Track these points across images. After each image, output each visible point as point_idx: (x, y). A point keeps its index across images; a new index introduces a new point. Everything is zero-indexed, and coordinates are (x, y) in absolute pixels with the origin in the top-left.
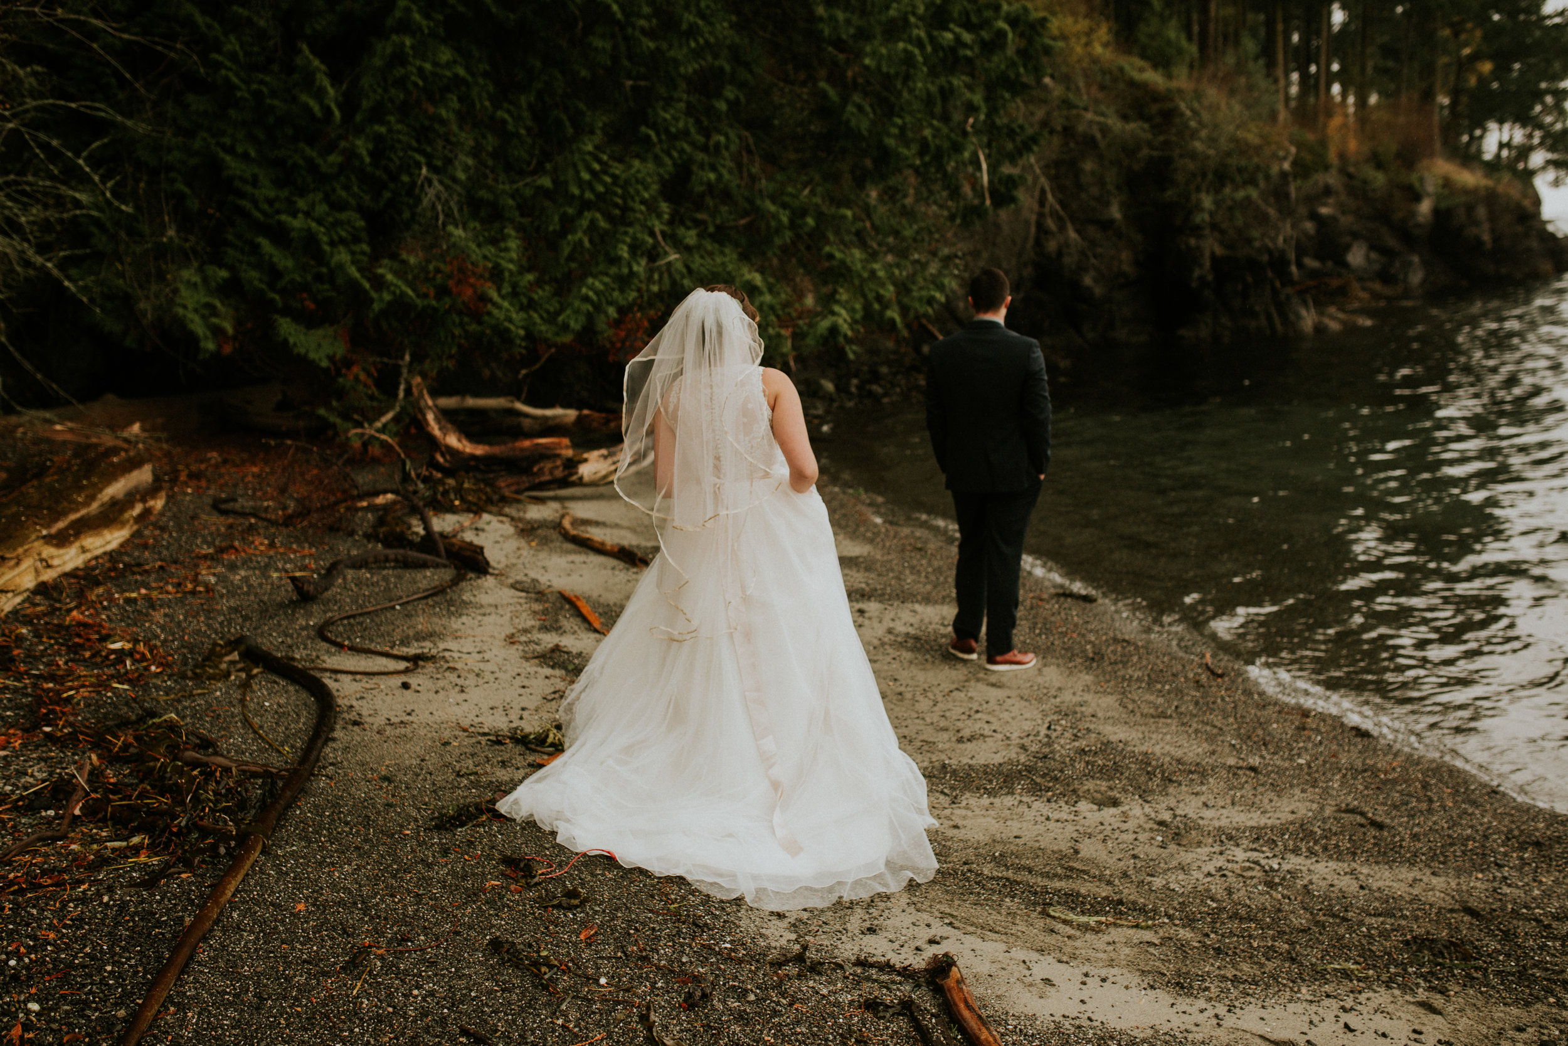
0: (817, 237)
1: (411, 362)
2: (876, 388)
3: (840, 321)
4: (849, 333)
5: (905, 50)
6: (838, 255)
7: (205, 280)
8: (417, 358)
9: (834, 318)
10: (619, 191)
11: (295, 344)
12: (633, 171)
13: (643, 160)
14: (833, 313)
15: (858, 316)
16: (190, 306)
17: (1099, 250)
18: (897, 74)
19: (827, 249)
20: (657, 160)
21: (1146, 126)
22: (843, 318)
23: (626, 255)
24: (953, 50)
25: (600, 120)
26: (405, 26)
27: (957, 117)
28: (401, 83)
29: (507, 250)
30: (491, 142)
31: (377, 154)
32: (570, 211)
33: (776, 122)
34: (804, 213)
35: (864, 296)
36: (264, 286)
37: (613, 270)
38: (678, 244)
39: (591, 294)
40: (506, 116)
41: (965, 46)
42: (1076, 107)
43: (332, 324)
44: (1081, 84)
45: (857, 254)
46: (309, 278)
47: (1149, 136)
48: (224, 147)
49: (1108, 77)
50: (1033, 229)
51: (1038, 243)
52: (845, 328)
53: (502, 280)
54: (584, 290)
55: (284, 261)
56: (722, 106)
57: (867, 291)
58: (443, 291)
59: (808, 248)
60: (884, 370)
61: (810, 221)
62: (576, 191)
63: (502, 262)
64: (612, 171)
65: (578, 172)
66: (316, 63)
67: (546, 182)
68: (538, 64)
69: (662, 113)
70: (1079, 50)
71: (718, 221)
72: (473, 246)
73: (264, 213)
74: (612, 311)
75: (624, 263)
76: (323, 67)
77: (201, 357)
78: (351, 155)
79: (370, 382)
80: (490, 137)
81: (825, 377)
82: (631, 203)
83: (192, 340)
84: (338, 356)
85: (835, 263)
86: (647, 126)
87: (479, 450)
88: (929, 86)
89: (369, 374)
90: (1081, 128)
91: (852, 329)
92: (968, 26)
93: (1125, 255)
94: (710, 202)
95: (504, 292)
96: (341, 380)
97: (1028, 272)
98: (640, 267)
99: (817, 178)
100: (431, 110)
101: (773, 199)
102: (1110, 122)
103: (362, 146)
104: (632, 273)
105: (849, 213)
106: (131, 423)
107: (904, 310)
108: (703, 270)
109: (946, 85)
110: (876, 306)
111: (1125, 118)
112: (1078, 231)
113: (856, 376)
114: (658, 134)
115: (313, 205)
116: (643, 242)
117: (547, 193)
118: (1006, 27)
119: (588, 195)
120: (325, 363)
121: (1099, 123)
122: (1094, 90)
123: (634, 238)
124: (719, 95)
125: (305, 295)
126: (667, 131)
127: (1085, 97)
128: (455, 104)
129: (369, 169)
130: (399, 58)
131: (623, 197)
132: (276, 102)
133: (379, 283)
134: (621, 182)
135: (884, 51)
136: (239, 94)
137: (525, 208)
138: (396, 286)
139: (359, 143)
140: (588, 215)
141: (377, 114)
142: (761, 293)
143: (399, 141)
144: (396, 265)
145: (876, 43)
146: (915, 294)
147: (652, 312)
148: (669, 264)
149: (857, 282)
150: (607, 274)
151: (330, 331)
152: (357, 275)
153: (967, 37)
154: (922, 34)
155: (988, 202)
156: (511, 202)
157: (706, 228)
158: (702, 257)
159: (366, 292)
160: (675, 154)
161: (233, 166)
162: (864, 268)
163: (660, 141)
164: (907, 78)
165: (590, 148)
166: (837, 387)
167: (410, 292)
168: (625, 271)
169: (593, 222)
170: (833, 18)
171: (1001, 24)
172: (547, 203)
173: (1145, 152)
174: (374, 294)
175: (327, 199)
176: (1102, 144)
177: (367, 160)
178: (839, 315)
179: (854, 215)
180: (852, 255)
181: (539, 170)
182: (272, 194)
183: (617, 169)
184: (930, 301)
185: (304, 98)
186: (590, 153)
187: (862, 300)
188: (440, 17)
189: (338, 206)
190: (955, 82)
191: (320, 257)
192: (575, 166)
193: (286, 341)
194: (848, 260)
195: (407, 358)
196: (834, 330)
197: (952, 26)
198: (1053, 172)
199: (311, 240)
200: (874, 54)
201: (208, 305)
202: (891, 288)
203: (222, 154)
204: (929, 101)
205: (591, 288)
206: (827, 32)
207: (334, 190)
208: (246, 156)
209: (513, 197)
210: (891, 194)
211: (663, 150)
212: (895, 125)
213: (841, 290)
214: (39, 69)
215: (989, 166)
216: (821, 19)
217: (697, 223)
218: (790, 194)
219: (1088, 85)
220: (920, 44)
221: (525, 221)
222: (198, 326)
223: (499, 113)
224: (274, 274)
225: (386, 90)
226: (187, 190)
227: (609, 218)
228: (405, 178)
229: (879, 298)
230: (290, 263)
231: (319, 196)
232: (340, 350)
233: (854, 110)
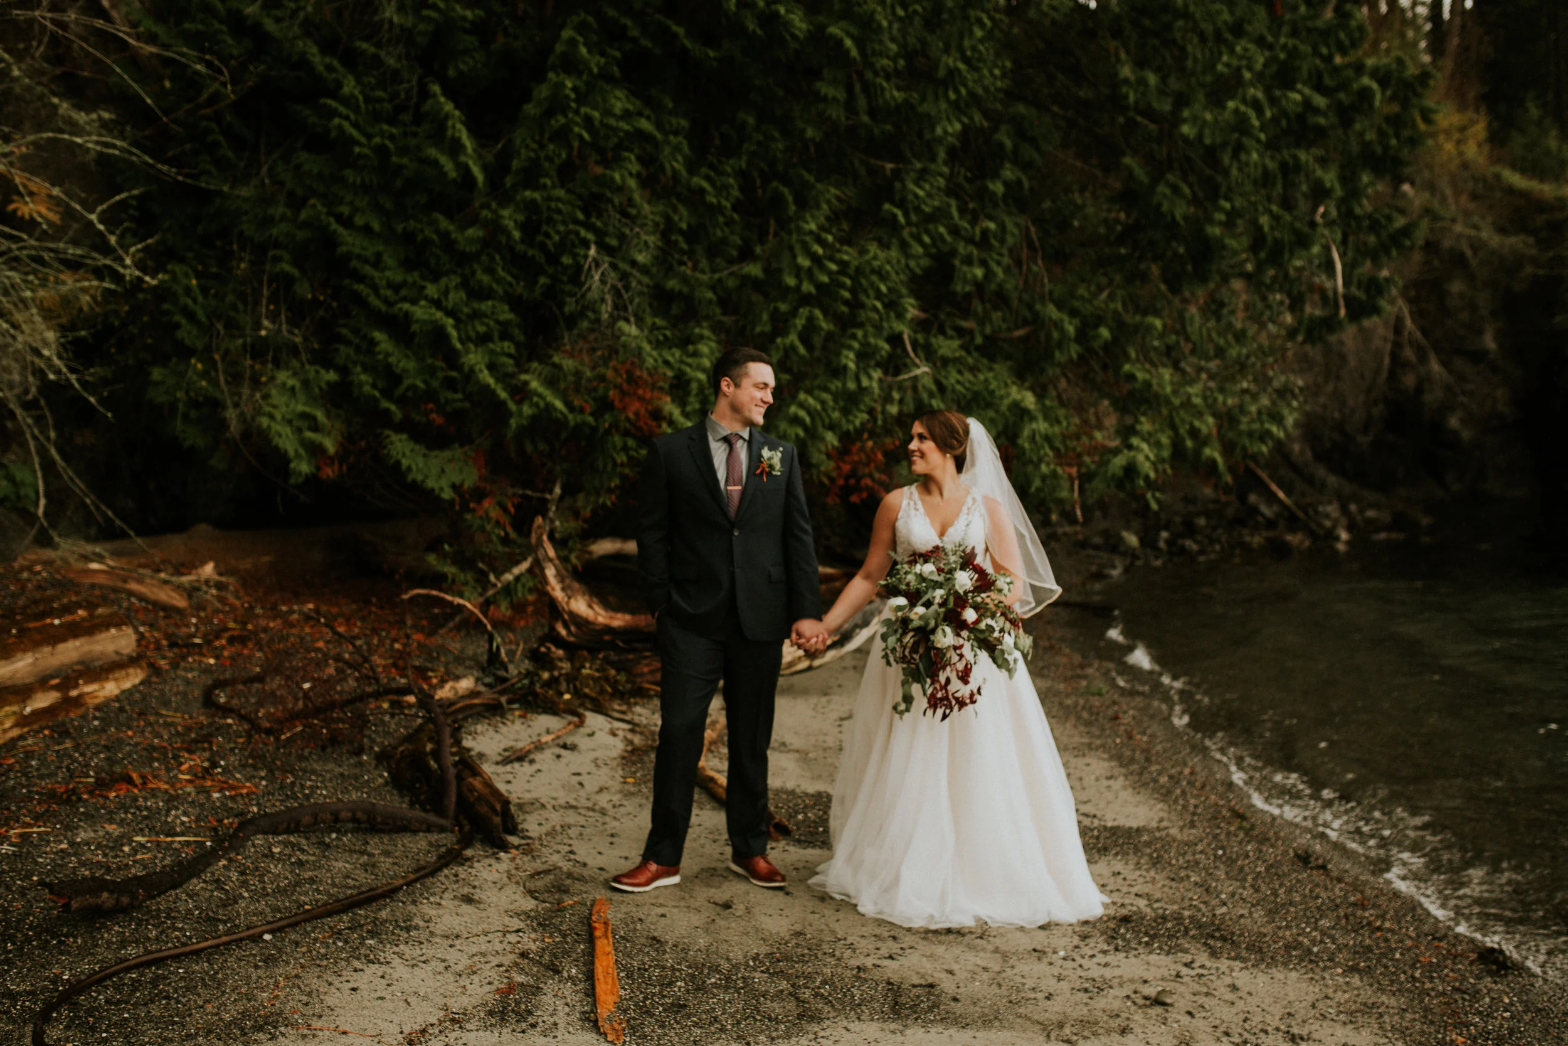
0: (1113, 353)
1: (562, 498)
2: (1190, 545)
3: (1141, 458)
4: (1152, 475)
5: (1236, 111)
6: (1140, 375)
7: (306, 384)
8: (567, 491)
9: (1132, 453)
10: (848, 282)
11: (409, 468)
12: (868, 257)
13: (884, 245)
14: (1130, 447)
15: (1166, 454)
16: (279, 417)
17: (1469, 387)
18: (1225, 144)
19: (1127, 367)
20: (904, 246)
21: (1531, 240)
22: (1144, 455)
23: (852, 365)
24: (1301, 118)
25: (831, 193)
26: (570, 65)
27: (1303, 205)
28: (562, 136)
29: (696, 354)
30: (683, 218)
31: (530, 228)
32: (783, 307)
33: (1076, 223)
34: (1099, 321)
35: (1174, 427)
36: (377, 394)
37: (836, 385)
38: (929, 353)
39: (802, 413)
40: (705, 185)
41: (1316, 111)
42: (1443, 219)
43: (462, 445)
44: (1448, 192)
45: (1167, 374)
46: (435, 384)
47: (1534, 251)
48: (339, 219)
49: (1481, 185)
50: (1387, 361)
51: (1392, 375)
52: (1146, 468)
53: (688, 393)
54: (793, 409)
55: (404, 363)
56: (998, 188)
57: (1177, 421)
58: (604, 405)
59: (1105, 367)
60: (1201, 522)
61: (1105, 333)
62: (791, 281)
63: (688, 370)
64: (838, 256)
65: (794, 257)
66: (449, 107)
67: (754, 270)
68: (751, 120)
69: (911, 186)
70: (1449, 146)
71: (988, 330)
72: (647, 347)
73: (386, 301)
74: (831, 438)
75: (850, 376)
76: (457, 113)
77: (292, 481)
78: (495, 228)
79: (505, 520)
80: (683, 211)
81: (1128, 528)
82: (863, 298)
83: (283, 459)
84: (466, 486)
85: (1137, 386)
86: (893, 203)
87: (619, 620)
88: (1267, 161)
89: (504, 509)
90: (1447, 244)
91: (1156, 471)
92: (1319, 88)
93: (1501, 393)
94: (978, 306)
95: (689, 409)
96: (468, 516)
97: (1377, 411)
98: (874, 379)
99: (1118, 278)
100: (599, 170)
101: (1060, 305)
102: (1484, 235)
103: (509, 218)
104: (862, 390)
105: (1158, 323)
106: (203, 563)
107: (1228, 448)
108: (959, 388)
109: (1291, 162)
110: (1189, 443)
111: (1502, 230)
112: (1444, 363)
113: (1166, 528)
114: (906, 215)
115: (446, 293)
116: (877, 349)
117: (757, 285)
118: (1375, 86)
119: (807, 287)
120: (448, 494)
121: (1469, 238)
122: (1464, 199)
123: (865, 344)
124: (995, 175)
125: (431, 406)
126: (917, 209)
127: (1453, 208)
128: (635, 167)
129: (520, 248)
130: (556, 105)
131: (852, 291)
132: (405, 161)
133: (521, 393)
134: (851, 271)
135: (1208, 116)
136: (357, 149)
137: (726, 302)
138: (540, 396)
139: (506, 213)
140: (804, 312)
141: (531, 176)
142: (1032, 418)
143: (559, 212)
144: (547, 370)
145: (1197, 107)
146: (1243, 427)
147: (888, 441)
148: (916, 378)
149: (1165, 411)
150: (826, 389)
151: (458, 452)
152: (491, 381)
153: (1320, 101)
154: (1260, 95)
155: (1343, 312)
156: (710, 295)
157: (973, 339)
158: (960, 372)
159: (503, 403)
160: (927, 239)
161: (350, 242)
162: (1175, 392)
163: (909, 223)
164: (1239, 149)
165: (813, 226)
166: (1142, 541)
167: (559, 404)
168: (851, 385)
169: (811, 319)
170: (1142, 82)
171: (1366, 81)
172: (756, 298)
173: (1529, 269)
174: (512, 406)
175: (465, 284)
176: (1474, 262)
177: (517, 234)
178: (1138, 449)
179: (1165, 326)
180: (1160, 377)
181: (746, 254)
182: (398, 277)
183: (848, 255)
184: (1264, 436)
185: (432, 152)
186: (811, 232)
187: (1170, 433)
188: (617, 54)
189: (478, 293)
190: (1303, 156)
191: (452, 358)
192: (791, 248)
193: (398, 463)
194: (1154, 382)
195: (558, 490)
196: (1131, 470)
197: (1299, 86)
198: (1413, 293)
199: (439, 335)
200: (1195, 119)
201: (304, 416)
202: (1211, 420)
203: (334, 226)
204: (1265, 180)
205: (801, 405)
206: (1132, 98)
207: (473, 273)
208: (367, 230)
209: (713, 288)
210: (1215, 308)
211: (912, 235)
212: (1221, 209)
213: (1143, 419)
214: (106, 115)
215: (1344, 265)
216: (1126, 81)
217: (961, 332)
218: (1082, 298)
219: (1457, 193)
220: (1257, 106)
221: (727, 319)
222: (286, 441)
223: (696, 180)
224: (390, 378)
225: (542, 146)
226: (295, 272)
227: (837, 318)
228: (566, 260)
229: (1194, 433)
230: (411, 365)
231: (455, 280)
232: (470, 477)
233: (1168, 191)
